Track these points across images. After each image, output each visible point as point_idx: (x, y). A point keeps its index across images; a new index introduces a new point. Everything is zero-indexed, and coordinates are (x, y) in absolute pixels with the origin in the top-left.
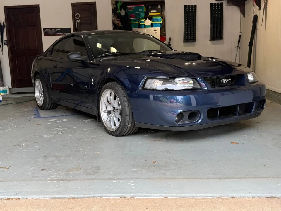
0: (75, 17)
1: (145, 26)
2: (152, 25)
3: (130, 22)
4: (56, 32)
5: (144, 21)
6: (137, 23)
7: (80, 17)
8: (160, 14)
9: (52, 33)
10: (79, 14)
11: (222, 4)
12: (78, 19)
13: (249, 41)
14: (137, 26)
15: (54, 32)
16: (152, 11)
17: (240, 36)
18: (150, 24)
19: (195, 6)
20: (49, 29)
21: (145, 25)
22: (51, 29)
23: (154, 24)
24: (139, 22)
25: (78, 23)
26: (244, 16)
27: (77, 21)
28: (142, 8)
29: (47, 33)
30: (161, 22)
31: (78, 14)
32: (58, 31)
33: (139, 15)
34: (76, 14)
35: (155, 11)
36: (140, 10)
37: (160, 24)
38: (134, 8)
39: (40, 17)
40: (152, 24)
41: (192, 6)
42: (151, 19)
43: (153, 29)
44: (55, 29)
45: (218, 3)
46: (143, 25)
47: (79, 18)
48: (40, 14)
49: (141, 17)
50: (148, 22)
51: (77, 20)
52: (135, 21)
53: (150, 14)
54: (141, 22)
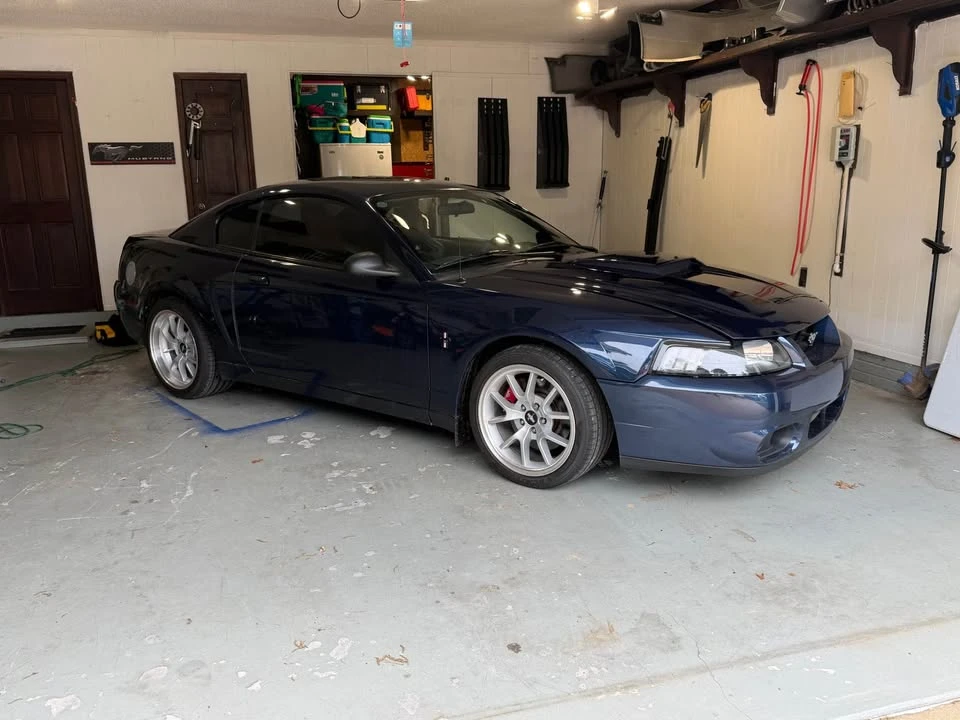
0: (188, 113)
1: (351, 139)
2: (368, 138)
3: (311, 126)
4: (130, 154)
5: (347, 124)
6: (331, 129)
7: (202, 113)
8: (384, 107)
9: (116, 157)
10: (199, 106)
11: (563, 100)
12: (195, 118)
13: (648, 195)
14: (331, 138)
15: (123, 153)
16: (364, 100)
17: (604, 180)
18: (363, 135)
19: (504, 101)
20: (108, 144)
21: (350, 135)
22: (113, 145)
23: (373, 135)
24: (334, 126)
25: (195, 129)
26: (618, 134)
27: (192, 127)
28: (338, 89)
29: (101, 156)
30: (392, 130)
31: (194, 104)
32: (134, 149)
33: (336, 108)
34: (190, 106)
35: (372, 100)
36: (334, 95)
37: (388, 136)
38: (316, 89)
39: (76, 108)
40: (367, 132)
41: (496, 100)
42: (364, 120)
43: (374, 147)
44: (127, 145)
45: (555, 99)
46: (347, 134)
47: (199, 117)
48: (75, 99)
49: (342, 115)
50: (358, 129)
51: (193, 123)
52: (325, 123)
53: (359, 107)
54: (342, 128)
